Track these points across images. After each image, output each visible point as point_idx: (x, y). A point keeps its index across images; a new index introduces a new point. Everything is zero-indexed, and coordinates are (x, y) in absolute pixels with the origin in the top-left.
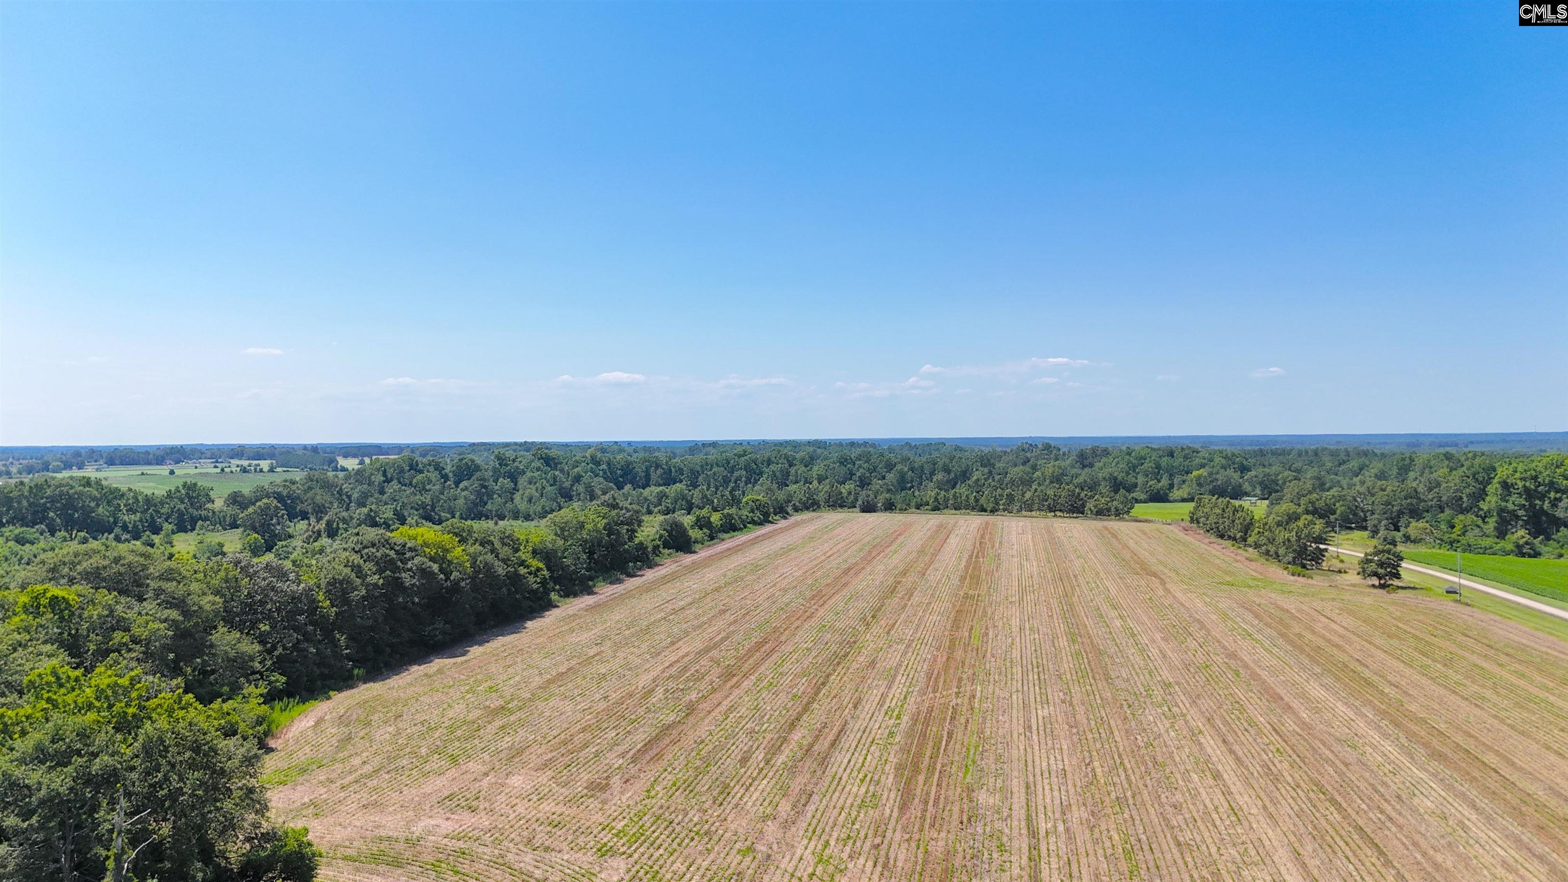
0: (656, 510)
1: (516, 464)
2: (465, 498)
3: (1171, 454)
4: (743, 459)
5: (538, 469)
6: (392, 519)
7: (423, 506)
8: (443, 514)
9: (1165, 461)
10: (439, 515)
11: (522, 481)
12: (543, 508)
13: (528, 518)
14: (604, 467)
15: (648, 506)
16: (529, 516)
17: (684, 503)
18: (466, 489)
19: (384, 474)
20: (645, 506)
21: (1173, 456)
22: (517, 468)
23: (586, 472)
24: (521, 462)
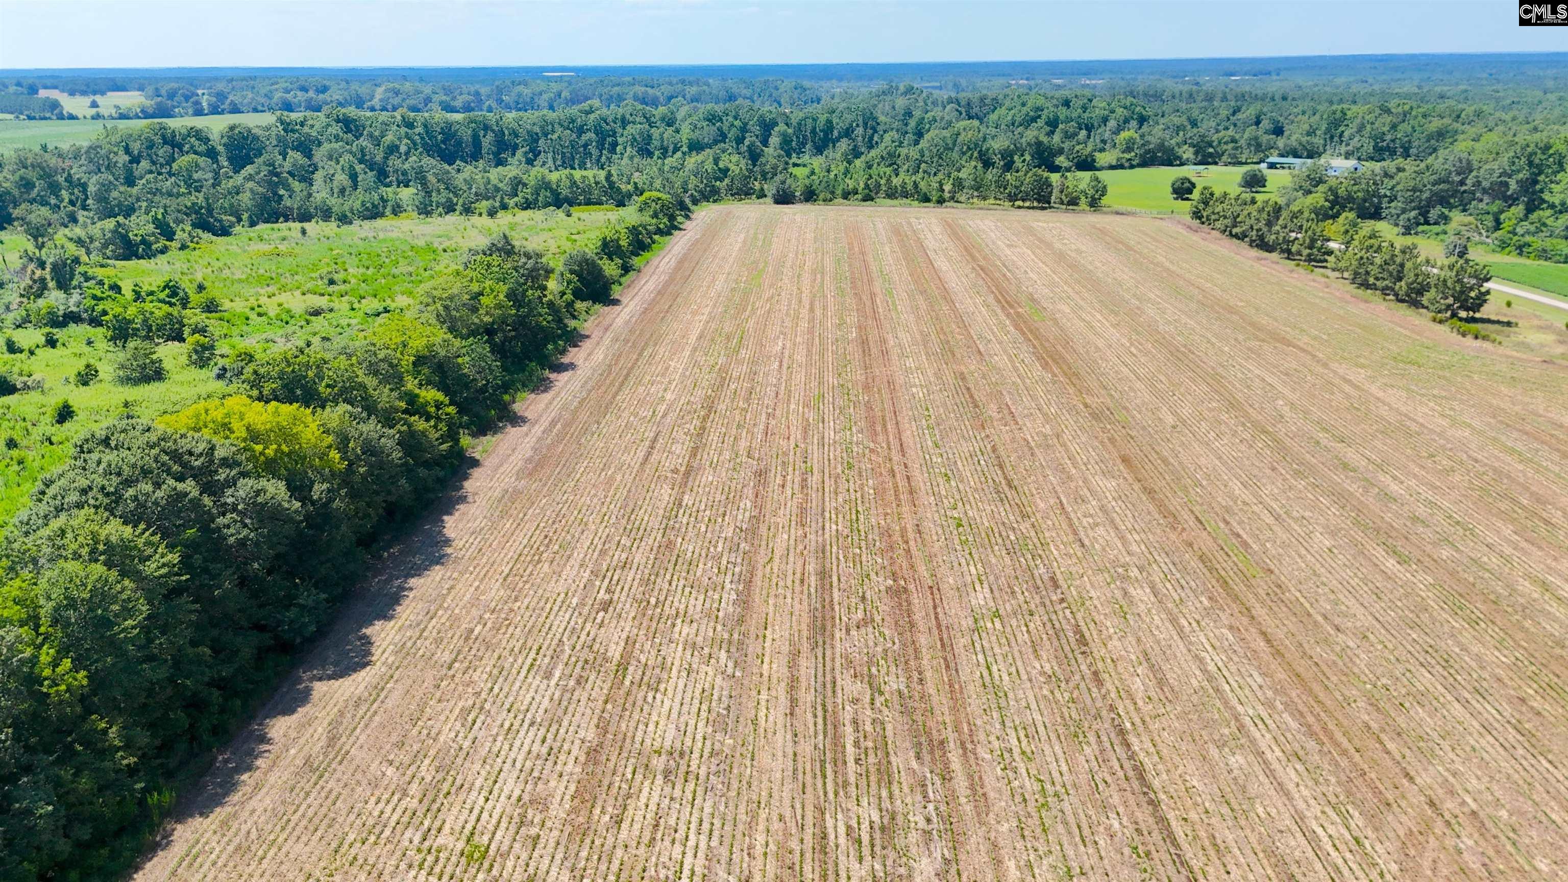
0: (512, 203)
1: (306, 129)
2: (252, 190)
3: (1067, 103)
4: (592, 116)
5: (337, 138)
6: (153, 234)
7: (194, 209)
8: (224, 218)
9: (1063, 112)
10: (220, 221)
11: (319, 154)
12: (363, 205)
13: (344, 220)
14: (419, 130)
15: (502, 198)
16: (345, 216)
17: (548, 194)
18: (250, 178)
19: (127, 150)
20: (498, 199)
21: (1069, 106)
22: (309, 135)
23: (400, 139)
24: (312, 126)
